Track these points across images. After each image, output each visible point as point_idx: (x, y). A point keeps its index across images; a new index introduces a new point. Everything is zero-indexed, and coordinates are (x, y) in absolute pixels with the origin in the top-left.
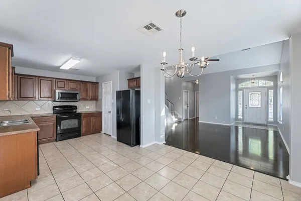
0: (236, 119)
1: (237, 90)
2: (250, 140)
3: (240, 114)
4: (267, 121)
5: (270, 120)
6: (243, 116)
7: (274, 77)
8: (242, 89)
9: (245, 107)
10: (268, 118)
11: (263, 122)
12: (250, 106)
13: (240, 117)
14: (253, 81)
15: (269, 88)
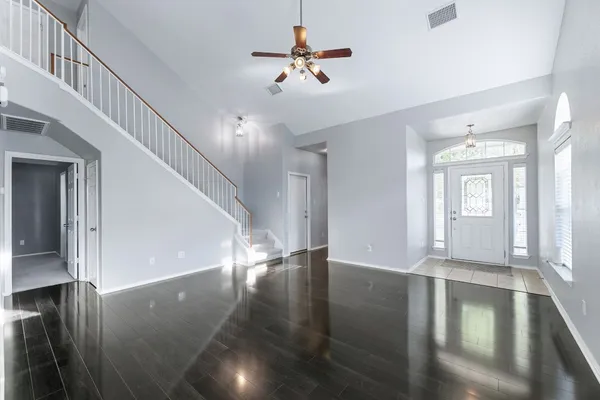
0: (429, 249)
1: (430, 169)
2: (465, 308)
3: (439, 234)
4: (511, 256)
5: (517, 252)
6: (446, 241)
7: (530, 129)
8: (443, 168)
9: (451, 217)
10: (511, 247)
11: (500, 260)
12: (464, 213)
13: (440, 245)
14: (470, 141)
15: (513, 162)
